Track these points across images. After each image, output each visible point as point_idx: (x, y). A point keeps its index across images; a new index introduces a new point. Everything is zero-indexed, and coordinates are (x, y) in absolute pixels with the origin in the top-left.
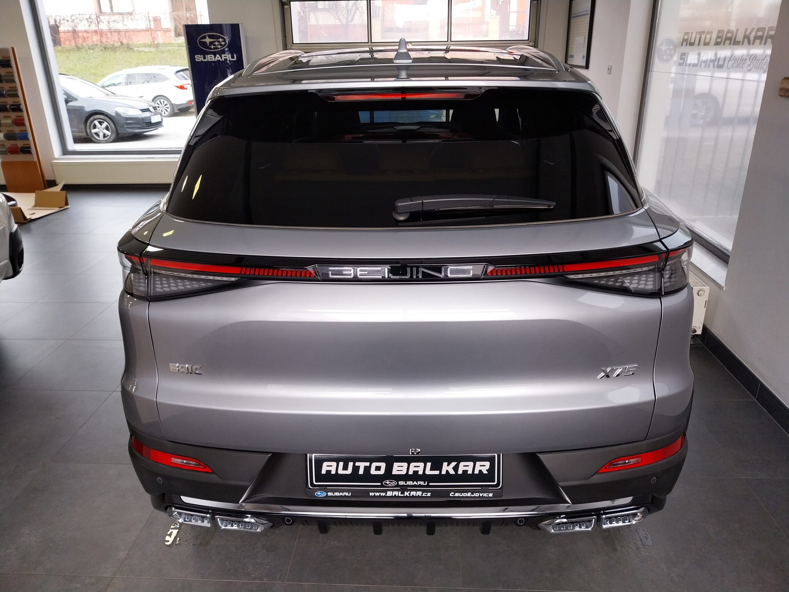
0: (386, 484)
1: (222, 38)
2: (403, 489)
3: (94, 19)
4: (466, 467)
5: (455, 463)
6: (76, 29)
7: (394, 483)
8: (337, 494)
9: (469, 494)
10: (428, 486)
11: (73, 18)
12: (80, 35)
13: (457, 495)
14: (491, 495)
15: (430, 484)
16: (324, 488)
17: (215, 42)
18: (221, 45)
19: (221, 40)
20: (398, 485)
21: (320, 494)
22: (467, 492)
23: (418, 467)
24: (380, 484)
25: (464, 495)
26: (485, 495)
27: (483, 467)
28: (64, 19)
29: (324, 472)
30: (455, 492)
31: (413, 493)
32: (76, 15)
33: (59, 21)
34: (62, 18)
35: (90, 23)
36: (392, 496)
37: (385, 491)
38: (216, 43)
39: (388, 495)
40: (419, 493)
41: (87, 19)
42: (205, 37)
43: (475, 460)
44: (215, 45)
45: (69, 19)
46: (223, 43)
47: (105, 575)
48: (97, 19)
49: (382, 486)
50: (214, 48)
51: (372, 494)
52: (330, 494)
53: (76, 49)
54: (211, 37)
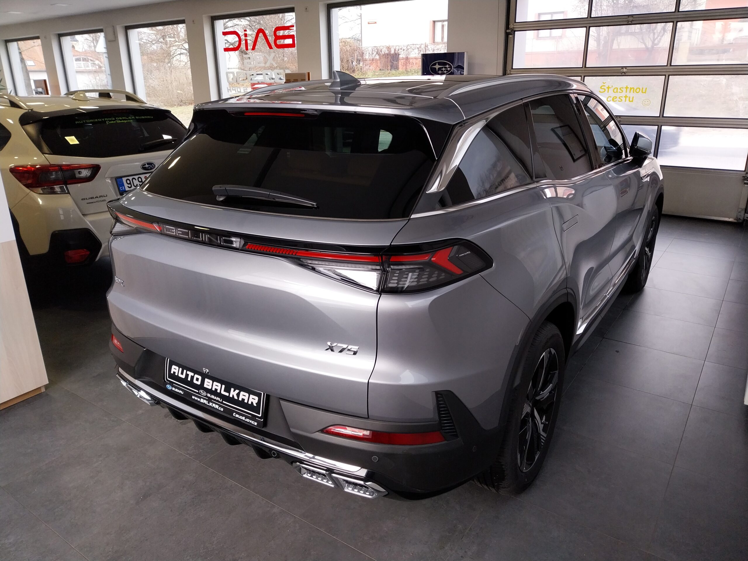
0: (201, 393)
1: (449, 65)
2: (210, 400)
3: (423, 48)
4: (244, 396)
5: (238, 391)
6: (409, 56)
7: (204, 394)
8: (177, 390)
9: (243, 418)
10: (222, 403)
11: (408, 47)
12: (411, 61)
13: (237, 416)
14: (256, 424)
15: (224, 402)
16: (171, 384)
17: (442, 68)
18: (447, 70)
19: (447, 66)
20: (206, 396)
21: (169, 387)
22: (243, 415)
23: (217, 386)
24: (198, 391)
25: (241, 417)
26: (253, 422)
27: (254, 400)
28: (401, 49)
29: (172, 372)
30: (237, 413)
31: (214, 405)
32: (410, 46)
33: (398, 50)
34: (400, 47)
35: (420, 51)
36: (203, 403)
37: (200, 398)
38: (444, 69)
39: (201, 401)
40: (217, 407)
41: (418, 48)
42: (435, 64)
43: (250, 392)
44: (442, 71)
45: (405, 48)
46: (449, 69)
47: (122, 419)
48: (425, 48)
49: (198, 393)
50: (441, 73)
51: (193, 397)
52: (173, 389)
53: (405, 73)
54: (440, 64)
